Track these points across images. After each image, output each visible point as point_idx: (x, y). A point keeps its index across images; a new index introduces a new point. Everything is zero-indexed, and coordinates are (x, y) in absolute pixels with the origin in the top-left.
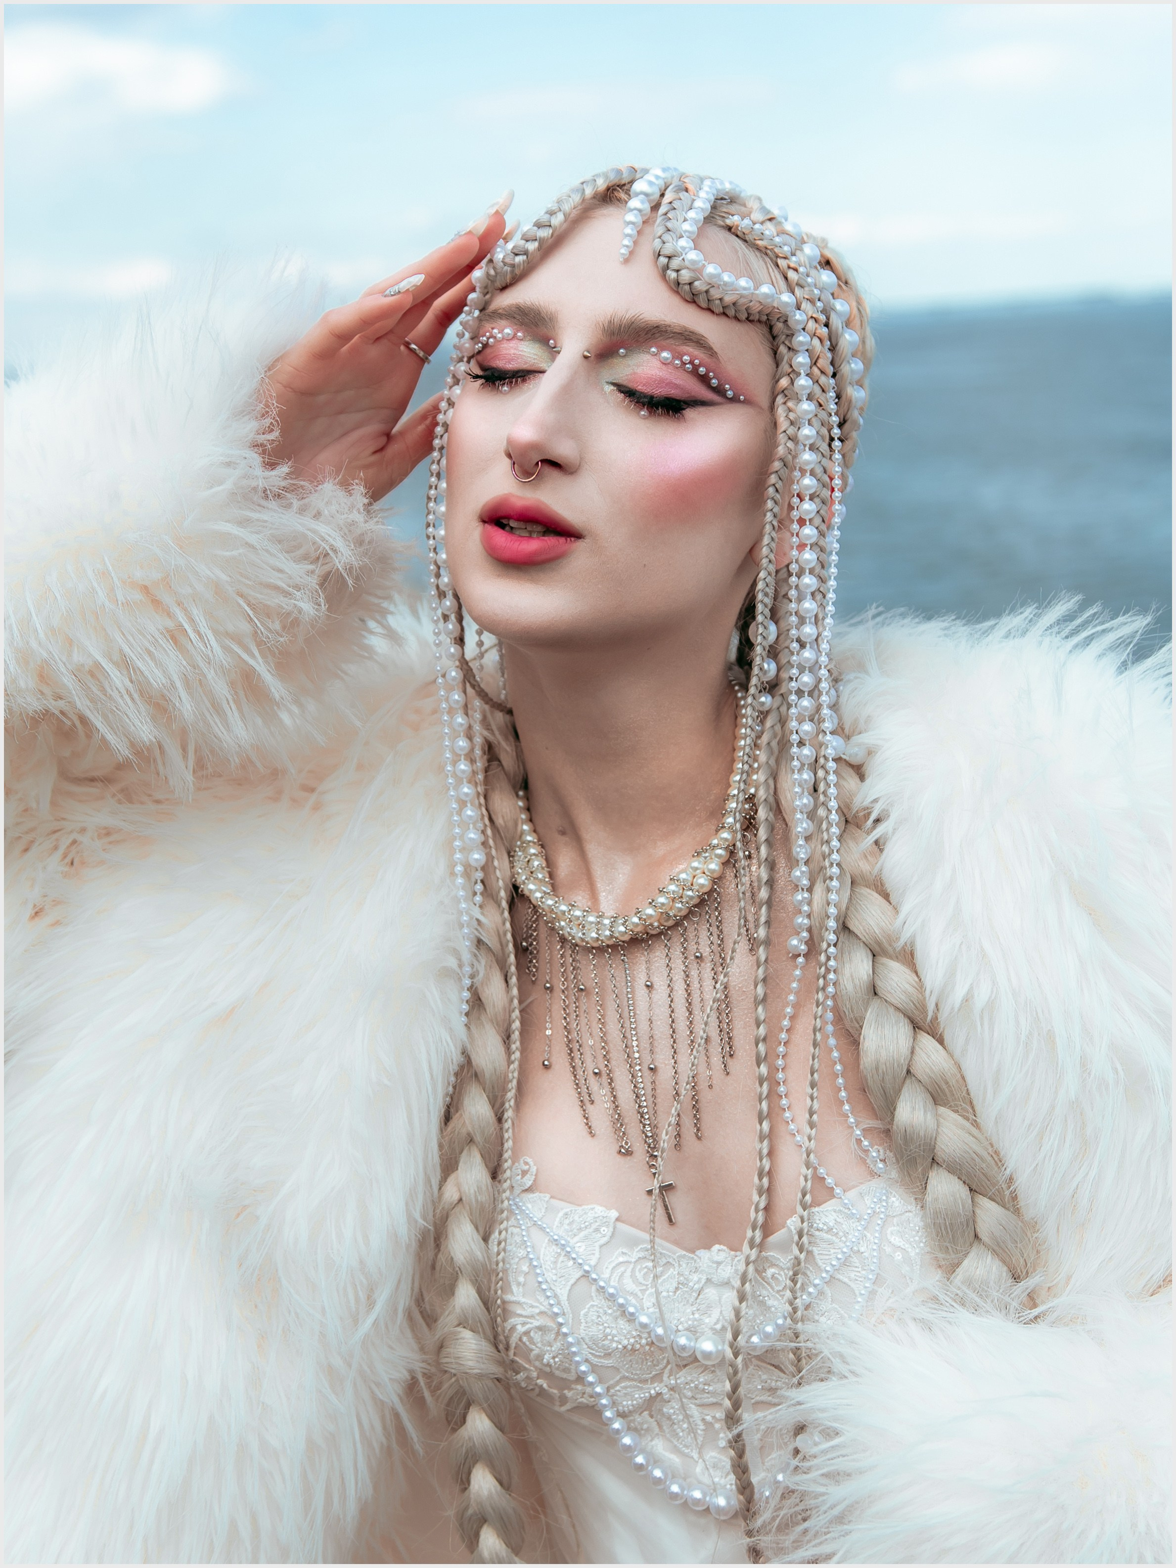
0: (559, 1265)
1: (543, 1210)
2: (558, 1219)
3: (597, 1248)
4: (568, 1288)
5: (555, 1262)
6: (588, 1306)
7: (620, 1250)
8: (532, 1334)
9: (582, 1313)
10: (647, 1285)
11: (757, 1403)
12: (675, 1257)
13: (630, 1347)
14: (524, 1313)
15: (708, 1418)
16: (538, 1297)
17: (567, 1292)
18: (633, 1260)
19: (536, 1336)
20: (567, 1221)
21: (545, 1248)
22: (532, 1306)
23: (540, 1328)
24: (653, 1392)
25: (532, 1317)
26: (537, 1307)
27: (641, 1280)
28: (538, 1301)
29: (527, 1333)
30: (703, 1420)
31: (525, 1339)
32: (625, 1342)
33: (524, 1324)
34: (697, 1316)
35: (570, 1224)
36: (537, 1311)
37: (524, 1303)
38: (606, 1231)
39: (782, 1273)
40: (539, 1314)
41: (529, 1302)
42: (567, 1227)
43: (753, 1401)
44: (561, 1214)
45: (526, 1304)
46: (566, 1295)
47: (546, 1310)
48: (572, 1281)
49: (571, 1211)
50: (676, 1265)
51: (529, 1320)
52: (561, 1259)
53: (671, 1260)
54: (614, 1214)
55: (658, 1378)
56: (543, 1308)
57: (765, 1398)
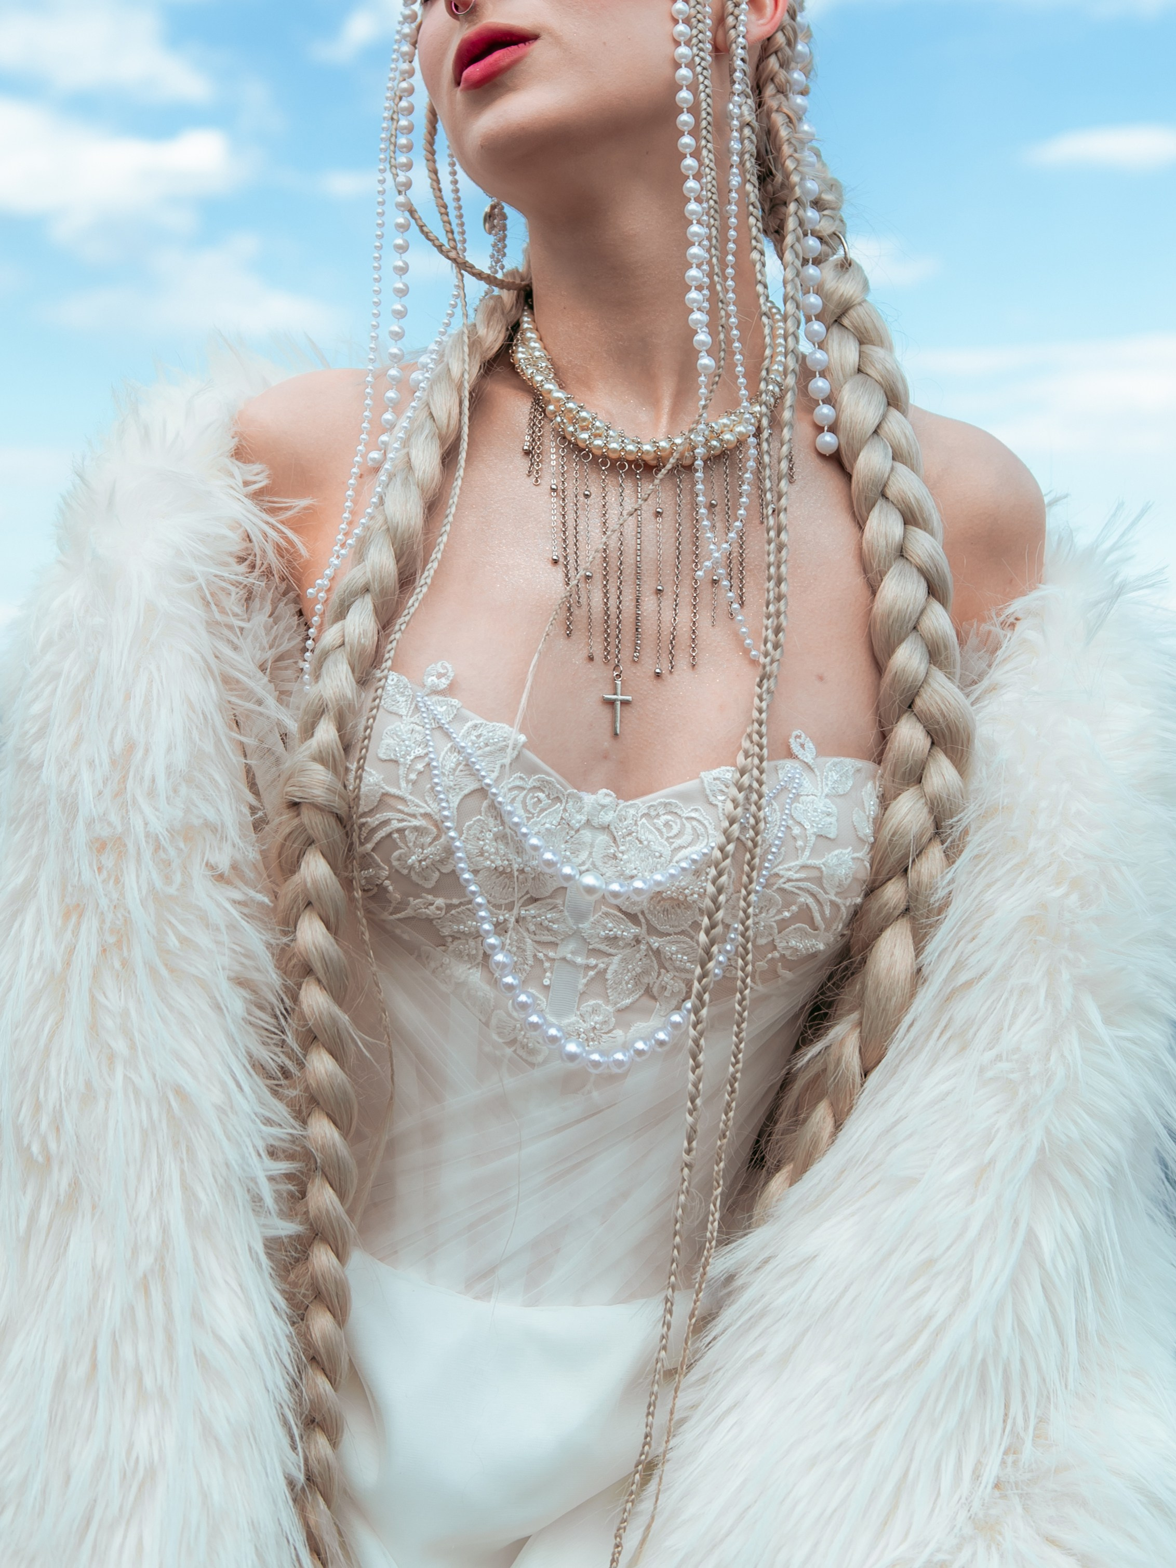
0: (457, 773)
1: (452, 716)
2: (465, 728)
3: (498, 767)
4: (460, 797)
5: (455, 770)
6: (474, 819)
7: (519, 774)
8: (407, 832)
9: (467, 824)
10: (533, 814)
11: (594, 950)
12: (566, 793)
13: (501, 869)
14: (406, 810)
15: (541, 955)
16: (427, 798)
17: (458, 801)
18: (528, 787)
19: (411, 836)
20: (475, 733)
21: (447, 753)
22: (417, 806)
23: (416, 829)
24: (501, 918)
25: (414, 816)
26: (422, 807)
27: (530, 808)
28: (426, 802)
29: (401, 831)
30: (535, 956)
31: (396, 835)
32: (499, 862)
33: (400, 821)
34: (568, 853)
35: (479, 736)
36: (422, 811)
37: (410, 800)
38: (510, 755)
39: (678, 821)
40: (422, 815)
41: (416, 801)
42: (474, 738)
43: (590, 947)
44: (469, 724)
45: (413, 802)
46: (457, 803)
47: (432, 813)
48: (466, 792)
49: (481, 724)
50: (564, 801)
51: (409, 818)
52: (461, 767)
53: (561, 796)
54: (522, 738)
55: (510, 907)
56: (429, 810)
57: (603, 947)
